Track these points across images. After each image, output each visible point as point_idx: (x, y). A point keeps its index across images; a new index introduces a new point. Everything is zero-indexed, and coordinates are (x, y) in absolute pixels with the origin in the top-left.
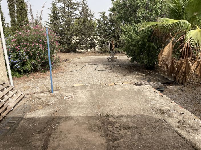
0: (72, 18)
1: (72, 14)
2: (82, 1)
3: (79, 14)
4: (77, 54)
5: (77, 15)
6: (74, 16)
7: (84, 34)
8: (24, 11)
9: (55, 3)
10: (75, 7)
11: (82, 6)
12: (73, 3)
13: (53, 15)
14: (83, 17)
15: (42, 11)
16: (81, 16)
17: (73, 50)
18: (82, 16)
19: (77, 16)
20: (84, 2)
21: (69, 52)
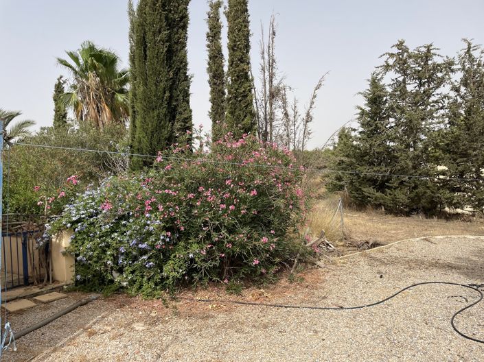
0: (429, 107)
1: (429, 97)
2: (466, 53)
3: (453, 94)
4: (434, 221)
5: (445, 97)
6: (433, 102)
7: (465, 155)
8: (240, 101)
9: (379, 77)
10: (440, 75)
11: (464, 67)
12: (434, 64)
13: (369, 109)
14: (467, 102)
15: (315, 97)
16: (460, 100)
17: (423, 207)
18: (462, 97)
19: (446, 101)
20: (470, 56)
21: (408, 214)
